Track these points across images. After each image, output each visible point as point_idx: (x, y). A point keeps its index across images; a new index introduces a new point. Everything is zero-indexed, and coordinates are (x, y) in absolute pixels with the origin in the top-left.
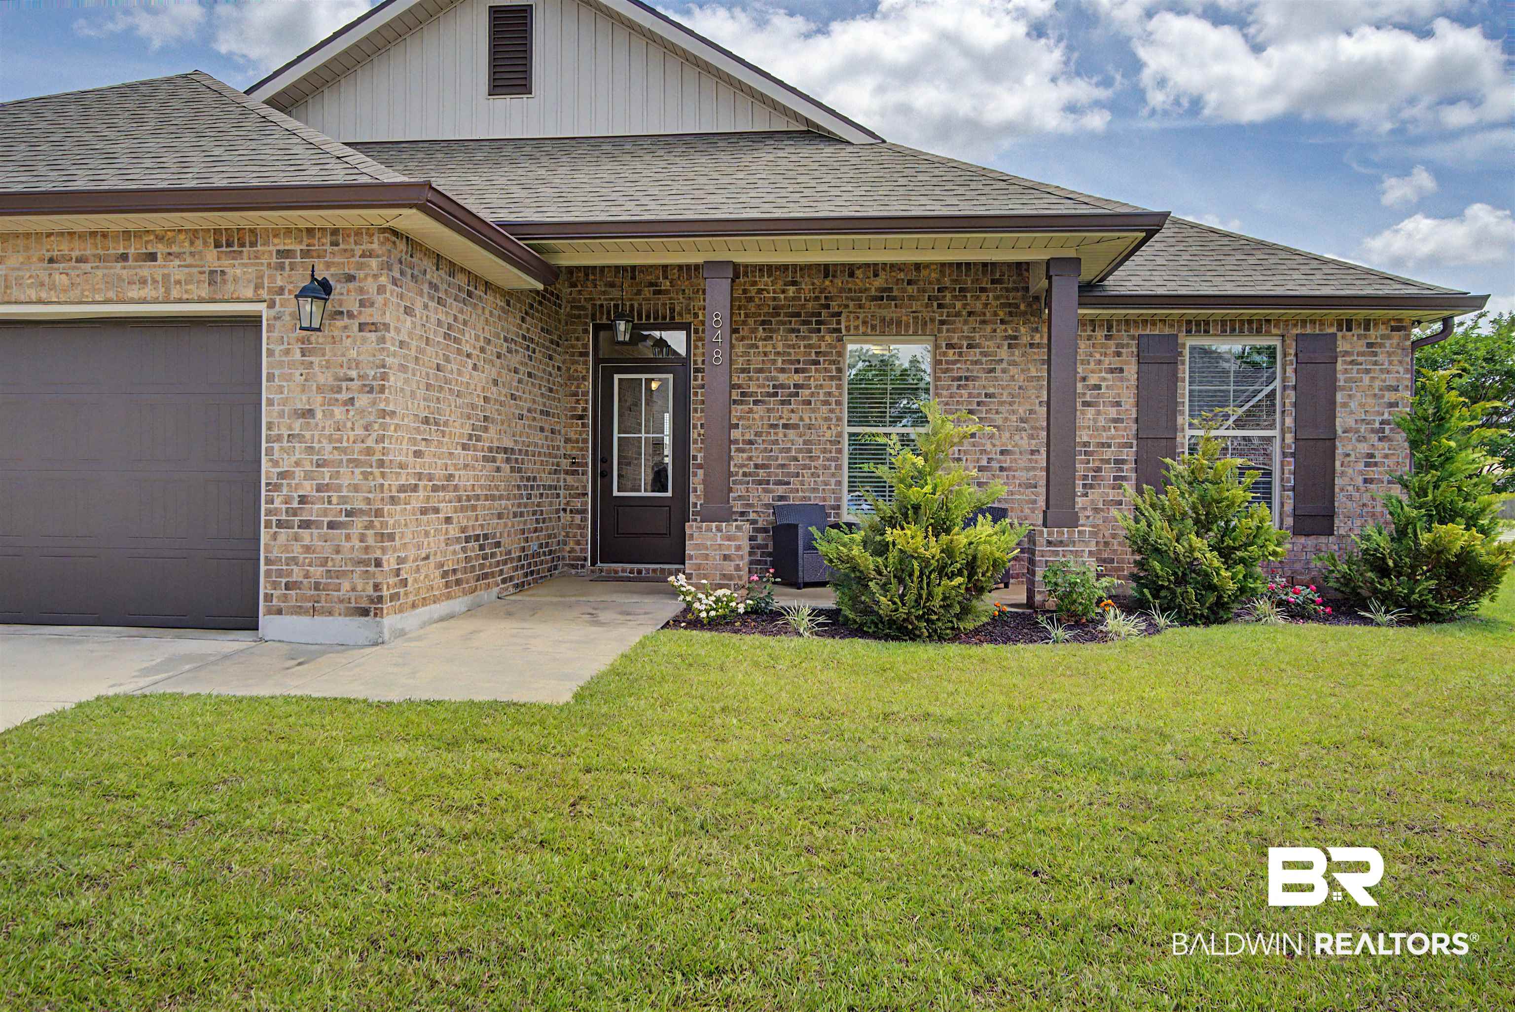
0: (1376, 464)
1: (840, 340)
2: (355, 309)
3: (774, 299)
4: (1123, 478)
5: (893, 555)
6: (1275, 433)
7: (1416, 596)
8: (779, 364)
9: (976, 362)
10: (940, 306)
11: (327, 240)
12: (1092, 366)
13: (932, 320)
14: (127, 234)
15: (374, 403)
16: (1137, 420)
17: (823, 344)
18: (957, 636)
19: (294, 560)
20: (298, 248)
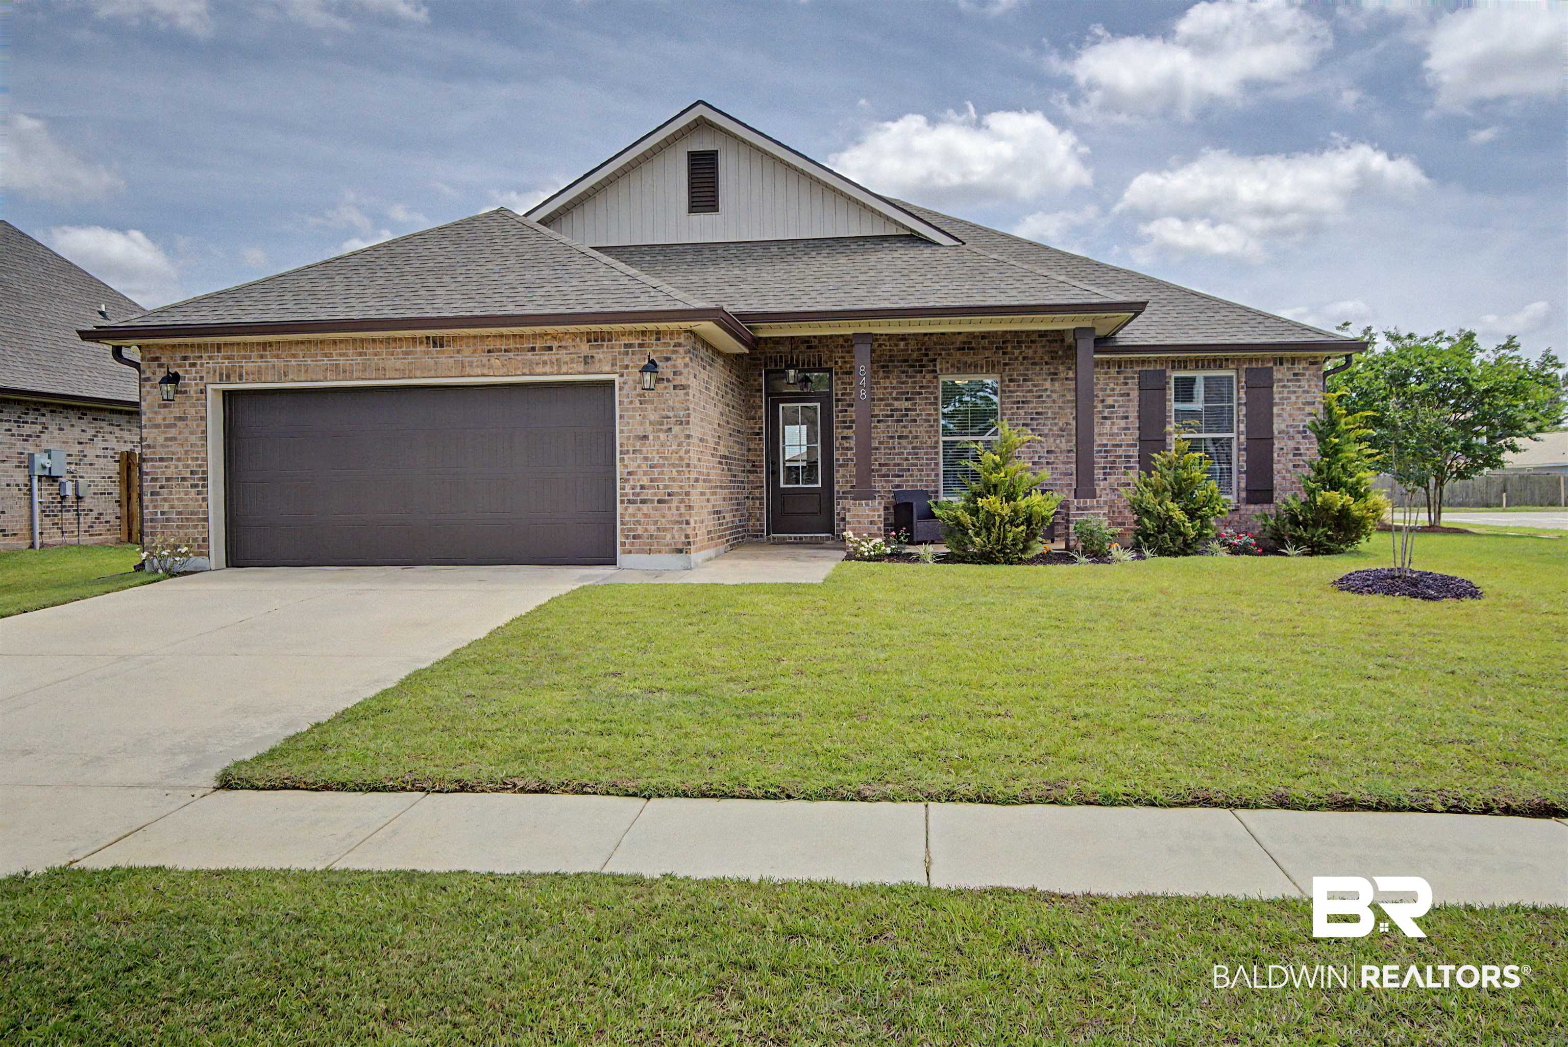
0: (1300, 455)
1: (936, 377)
2: (671, 377)
3: (890, 350)
4: (1130, 468)
5: (981, 515)
6: (1234, 435)
7: (1315, 539)
8: (894, 395)
9: (1030, 391)
10: (1004, 353)
11: (654, 337)
12: (1108, 392)
13: (999, 362)
14: (535, 336)
15: (683, 431)
16: (1139, 428)
17: (924, 381)
18: (1021, 561)
19: (639, 522)
20: (637, 342)
